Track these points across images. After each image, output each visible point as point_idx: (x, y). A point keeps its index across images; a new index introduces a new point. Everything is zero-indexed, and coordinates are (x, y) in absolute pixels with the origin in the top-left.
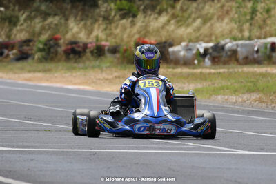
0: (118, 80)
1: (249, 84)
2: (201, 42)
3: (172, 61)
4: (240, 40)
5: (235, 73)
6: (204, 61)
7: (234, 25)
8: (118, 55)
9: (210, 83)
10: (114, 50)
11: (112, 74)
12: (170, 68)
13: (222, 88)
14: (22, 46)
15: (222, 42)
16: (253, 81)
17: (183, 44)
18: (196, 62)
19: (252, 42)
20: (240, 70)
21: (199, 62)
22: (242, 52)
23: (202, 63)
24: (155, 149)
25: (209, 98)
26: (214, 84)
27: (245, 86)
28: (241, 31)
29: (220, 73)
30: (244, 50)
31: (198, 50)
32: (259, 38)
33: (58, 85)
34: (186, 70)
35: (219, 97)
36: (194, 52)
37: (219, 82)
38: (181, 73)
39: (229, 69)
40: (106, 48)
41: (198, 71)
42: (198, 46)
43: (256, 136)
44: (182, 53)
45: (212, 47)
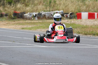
0: (7, 24)
2: (34, 12)
3: (25, 18)
4: (47, 11)
5: (44, 22)
6: (35, 18)
8: (7, 17)
9: (36, 25)
10: (6, 15)
11: (5, 23)
12: (24, 20)
13: (40, 27)
15: (41, 12)
17: (29, 13)
18: (33, 18)
19: (50, 12)
20: (46, 21)
22: (47, 15)
23: (34, 19)
25: (36, 30)
27: (47, 26)
29: (40, 22)
31: (33, 15)
32: (52, 11)
34: (29, 21)
35: (39, 30)
36: (32, 15)
37: (39, 25)
38: (27, 22)
40: (4, 14)
41: (33, 21)
42: (33, 14)
44: (28, 16)
45: (38, 14)
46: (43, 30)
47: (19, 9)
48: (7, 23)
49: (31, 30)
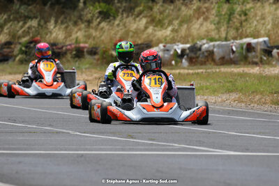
1: (228, 84)
2: (179, 43)
4: (219, 40)
5: (214, 73)
6: (182, 62)
8: (96, 57)
10: (93, 52)
11: (92, 75)
13: (201, 88)
15: (199, 43)
16: (231, 82)
17: (161, 46)
18: (173, 62)
19: (228, 42)
20: (218, 70)
21: (176, 63)
22: (218, 53)
23: (179, 64)
24: (141, 150)
27: (223, 86)
29: (198, 73)
30: (220, 50)
31: (175, 50)
32: (235, 38)
35: (199, 97)
36: (172, 53)
37: (198, 83)
39: (206, 69)
40: (85, 50)
41: (177, 71)
42: (176, 47)
43: (239, 136)
45: (189, 48)
46: (210, 97)
48: (96, 75)
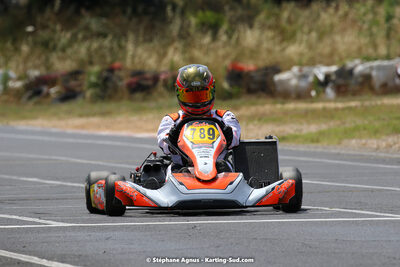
1: (394, 122)
2: (320, 66)
3: (279, 93)
4: (376, 59)
5: (373, 107)
6: (324, 91)
7: (364, 40)
9: (338, 122)
12: (278, 103)
13: (356, 129)
14: (66, 81)
15: (349, 65)
17: (295, 69)
18: (313, 93)
19: (392, 62)
20: (379, 102)
21: (318, 93)
22: (378, 78)
23: (322, 95)
25: (339, 143)
26: (344, 123)
27: (389, 125)
28: (375, 47)
29: (350, 108)
30: (381, 73)
31: (316, 77)
33: (124, 133)
34: (302, 106)
35: (354, 141)
36: (311, 79)
37: (351, 122)
38: (295, 110)
39: (362, 101)
41: (319, 105)
42: (316, 71)
44: (294, 82)
45: (336, 73)
46: (370, 142)
47: (254, 53)
49: (319, 145)
